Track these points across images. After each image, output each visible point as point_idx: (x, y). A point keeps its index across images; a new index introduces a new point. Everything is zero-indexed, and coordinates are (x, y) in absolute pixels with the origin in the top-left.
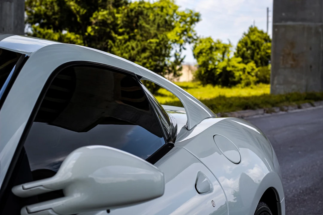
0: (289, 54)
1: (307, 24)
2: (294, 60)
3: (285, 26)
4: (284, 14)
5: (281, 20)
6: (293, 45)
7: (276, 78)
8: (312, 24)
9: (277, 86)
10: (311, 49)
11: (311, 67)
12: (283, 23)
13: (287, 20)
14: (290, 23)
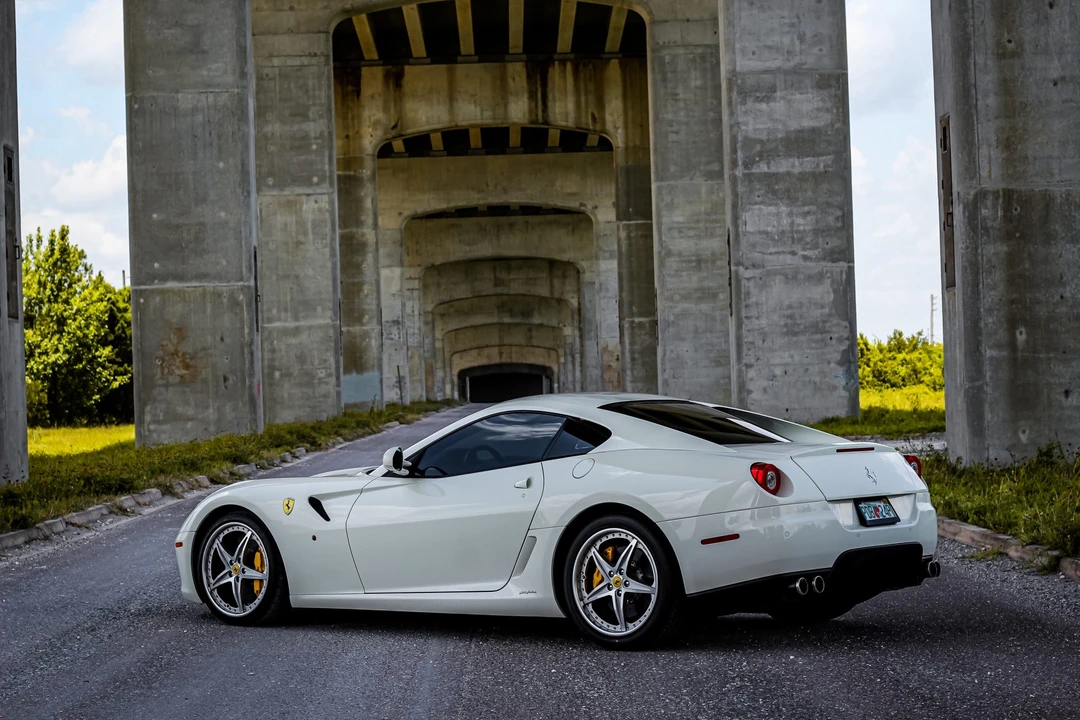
0: (176, 353)
1: (209, 285)
2: (187, 367)
3: (162, 292)
4: (156, 265)
5: (153, 277)
6: (181, 332)
7: (148, 408)
8: (222, 286)
9: (152, 427)
10: (222, 339)
11: (226, 379)
12: (157, 285)
13: (164, 278)
14: (170, 285)
